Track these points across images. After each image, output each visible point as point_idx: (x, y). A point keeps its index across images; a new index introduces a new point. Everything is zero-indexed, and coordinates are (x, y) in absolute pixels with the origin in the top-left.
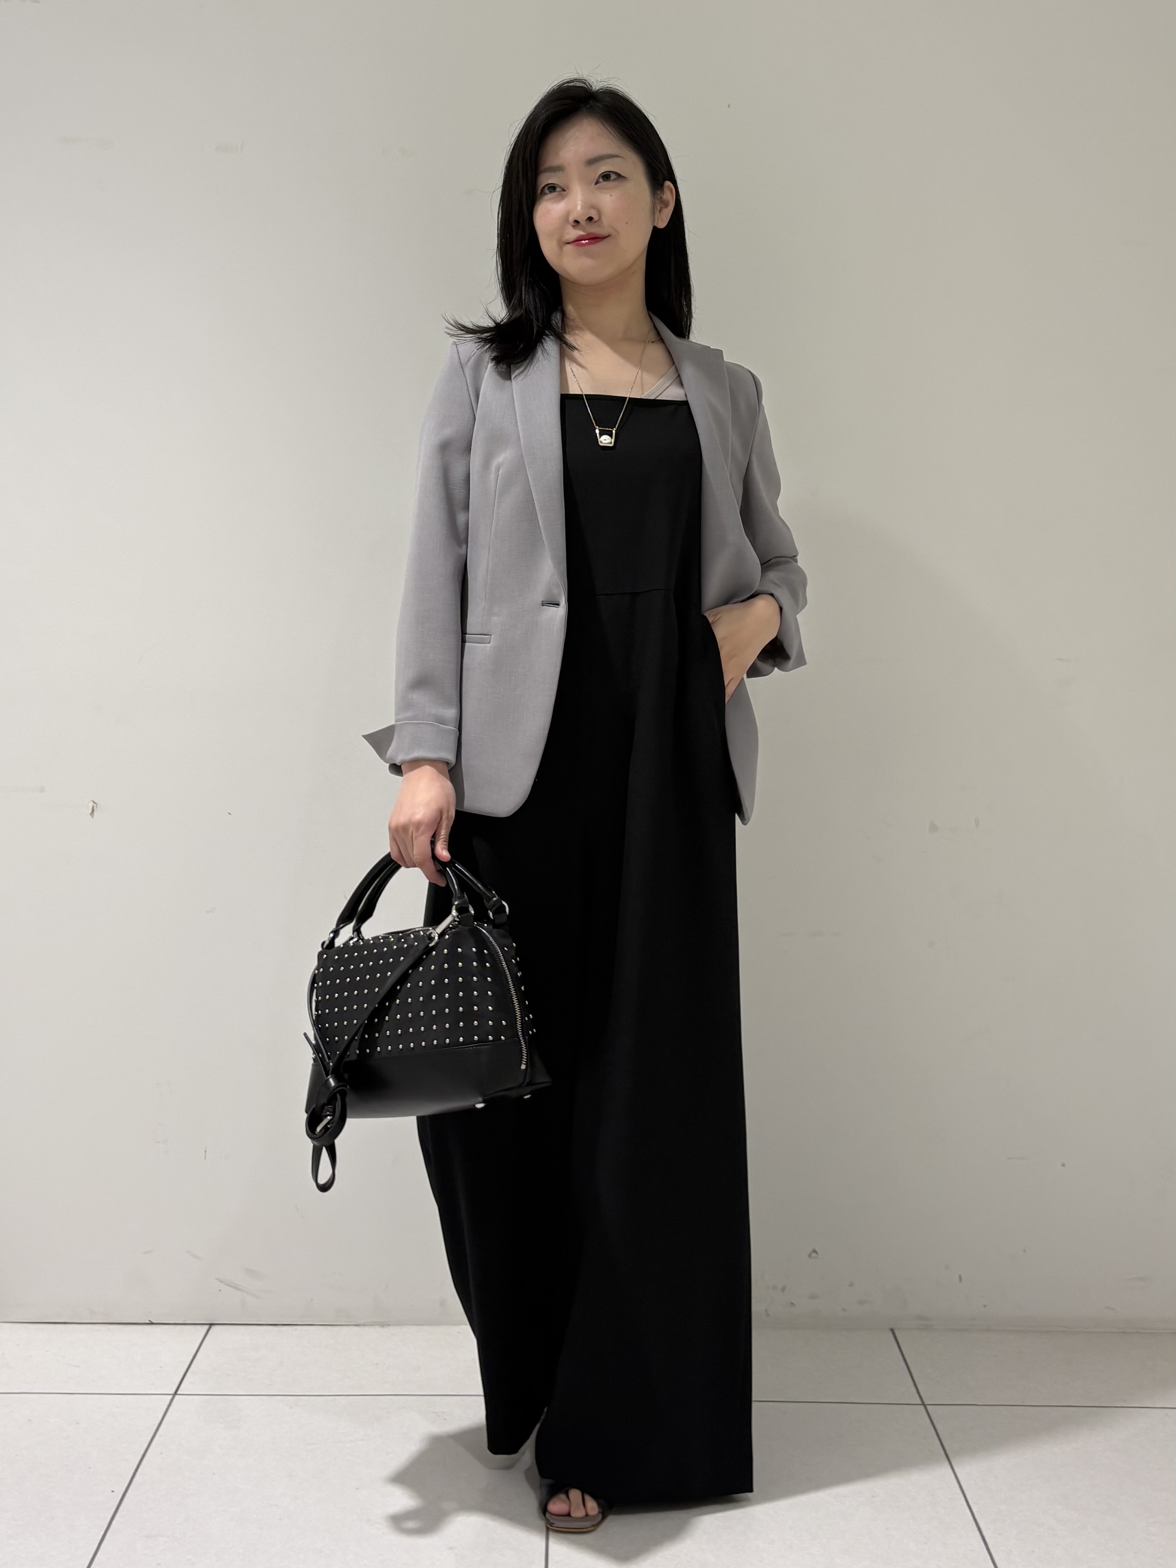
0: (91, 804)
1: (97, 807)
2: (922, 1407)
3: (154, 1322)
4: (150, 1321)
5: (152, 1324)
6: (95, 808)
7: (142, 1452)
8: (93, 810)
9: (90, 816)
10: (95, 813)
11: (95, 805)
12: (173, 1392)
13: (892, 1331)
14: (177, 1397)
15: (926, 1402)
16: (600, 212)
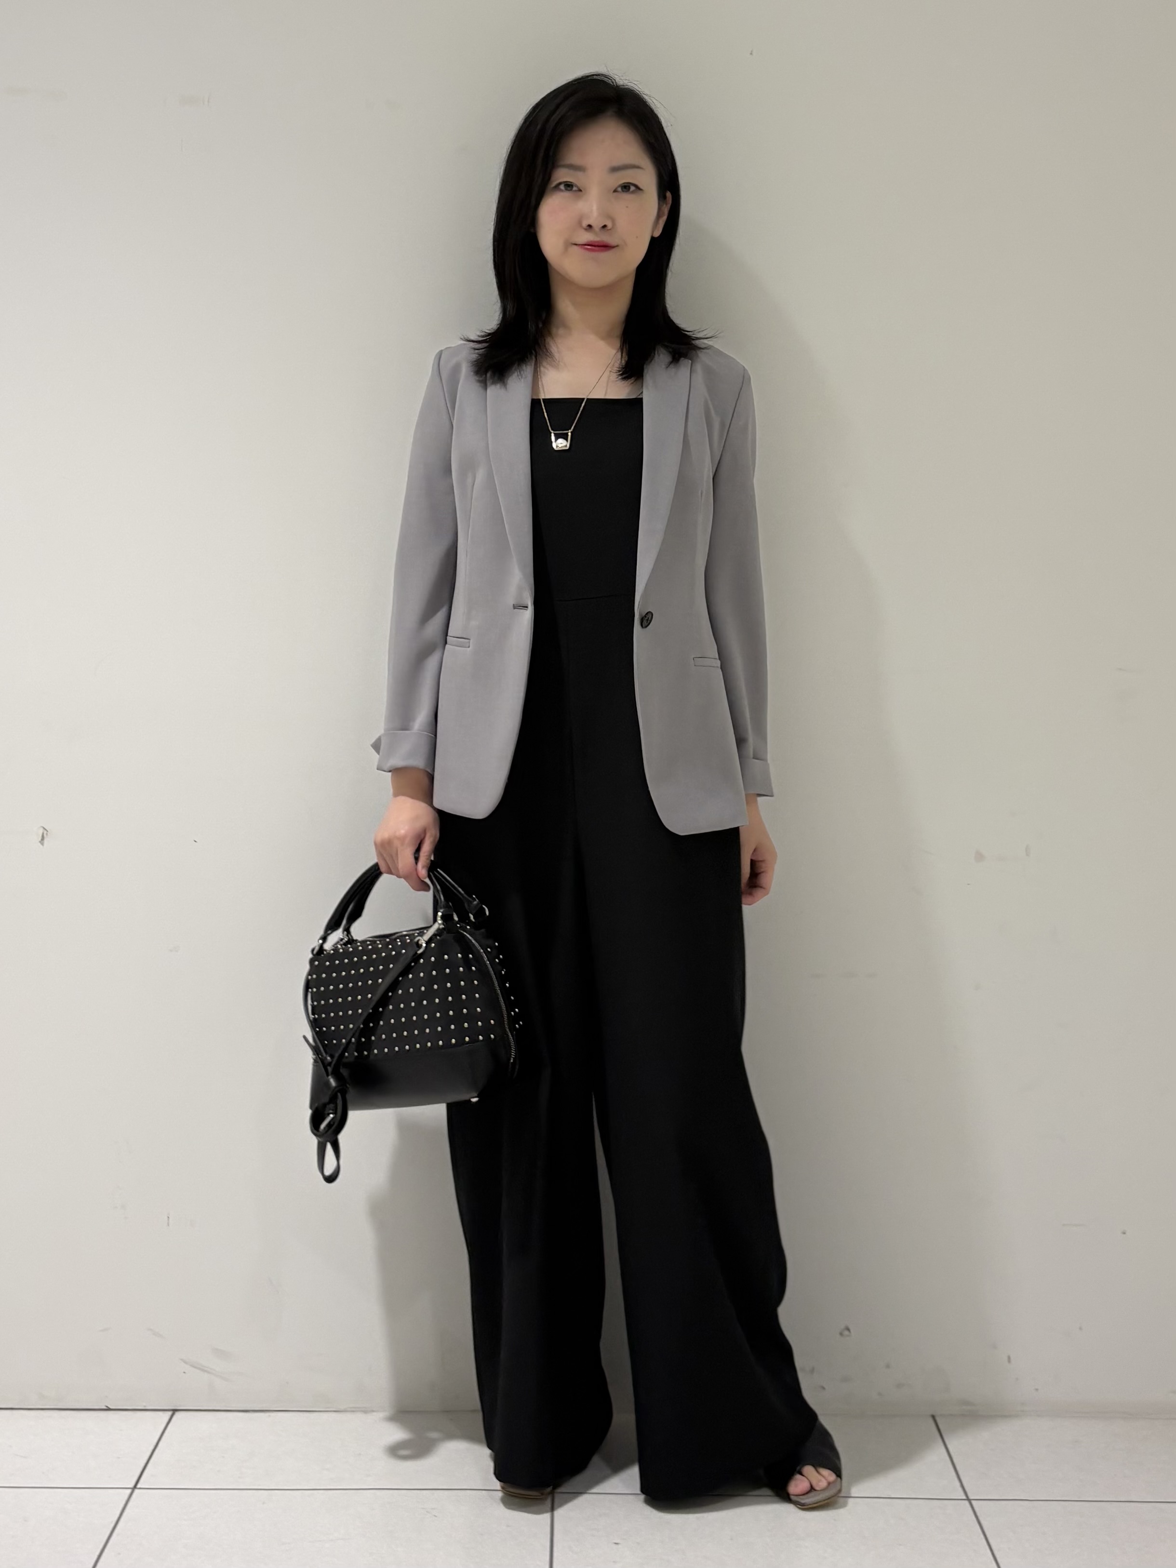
0: (41, 831)
1: (47, 834)
2: (967, 1503)
3: (111, 1407)
4: (107, 1407)
5: (108, 1409)
6: (45, 835)
7: (98, 1553)
8: (43, 838)
9: (39, 844)
10: (45, 841)
11: (45, 832)
12: (132, 1485)
13: (933, 1417)
14: (136, 1491)
15: (971, 1498)
16: (613, 221)
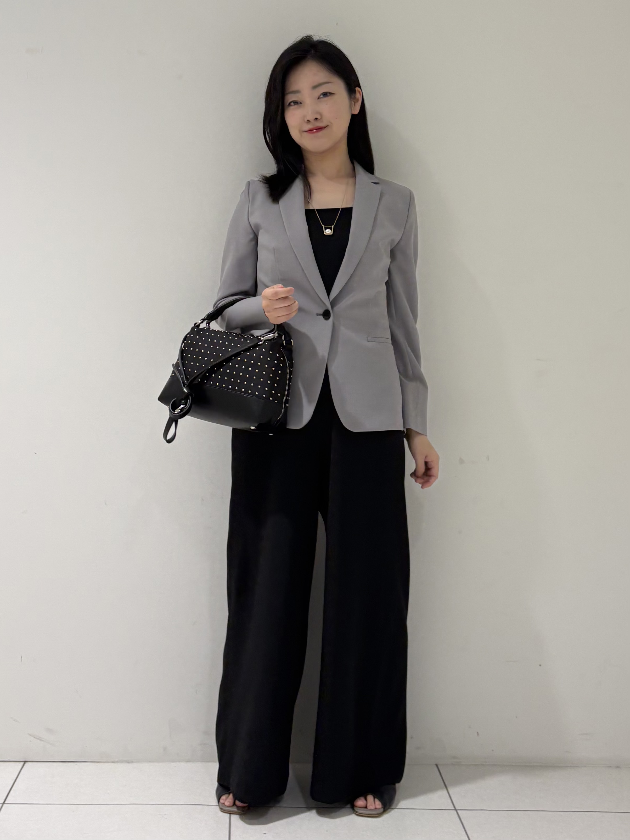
2: (455, 812)
12: (2, 802)
13: (437, 766)
14: (5, 805)
15: (457, 808)
16: (321, 115)
